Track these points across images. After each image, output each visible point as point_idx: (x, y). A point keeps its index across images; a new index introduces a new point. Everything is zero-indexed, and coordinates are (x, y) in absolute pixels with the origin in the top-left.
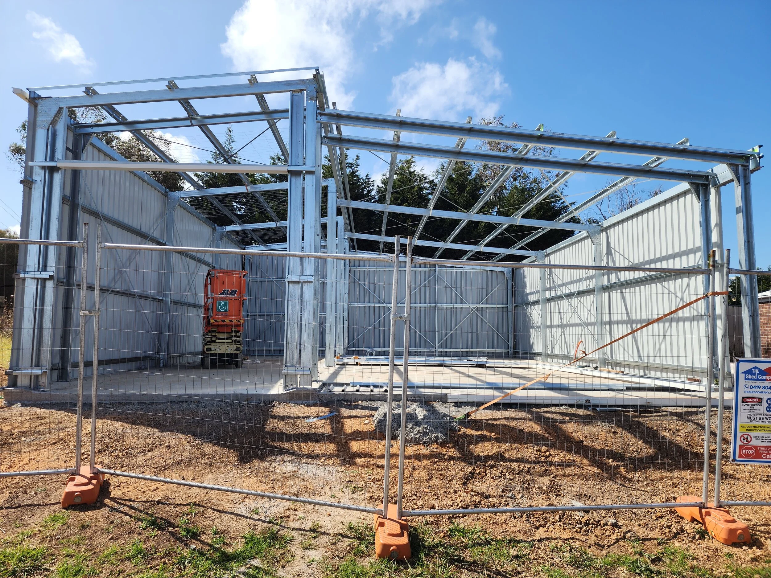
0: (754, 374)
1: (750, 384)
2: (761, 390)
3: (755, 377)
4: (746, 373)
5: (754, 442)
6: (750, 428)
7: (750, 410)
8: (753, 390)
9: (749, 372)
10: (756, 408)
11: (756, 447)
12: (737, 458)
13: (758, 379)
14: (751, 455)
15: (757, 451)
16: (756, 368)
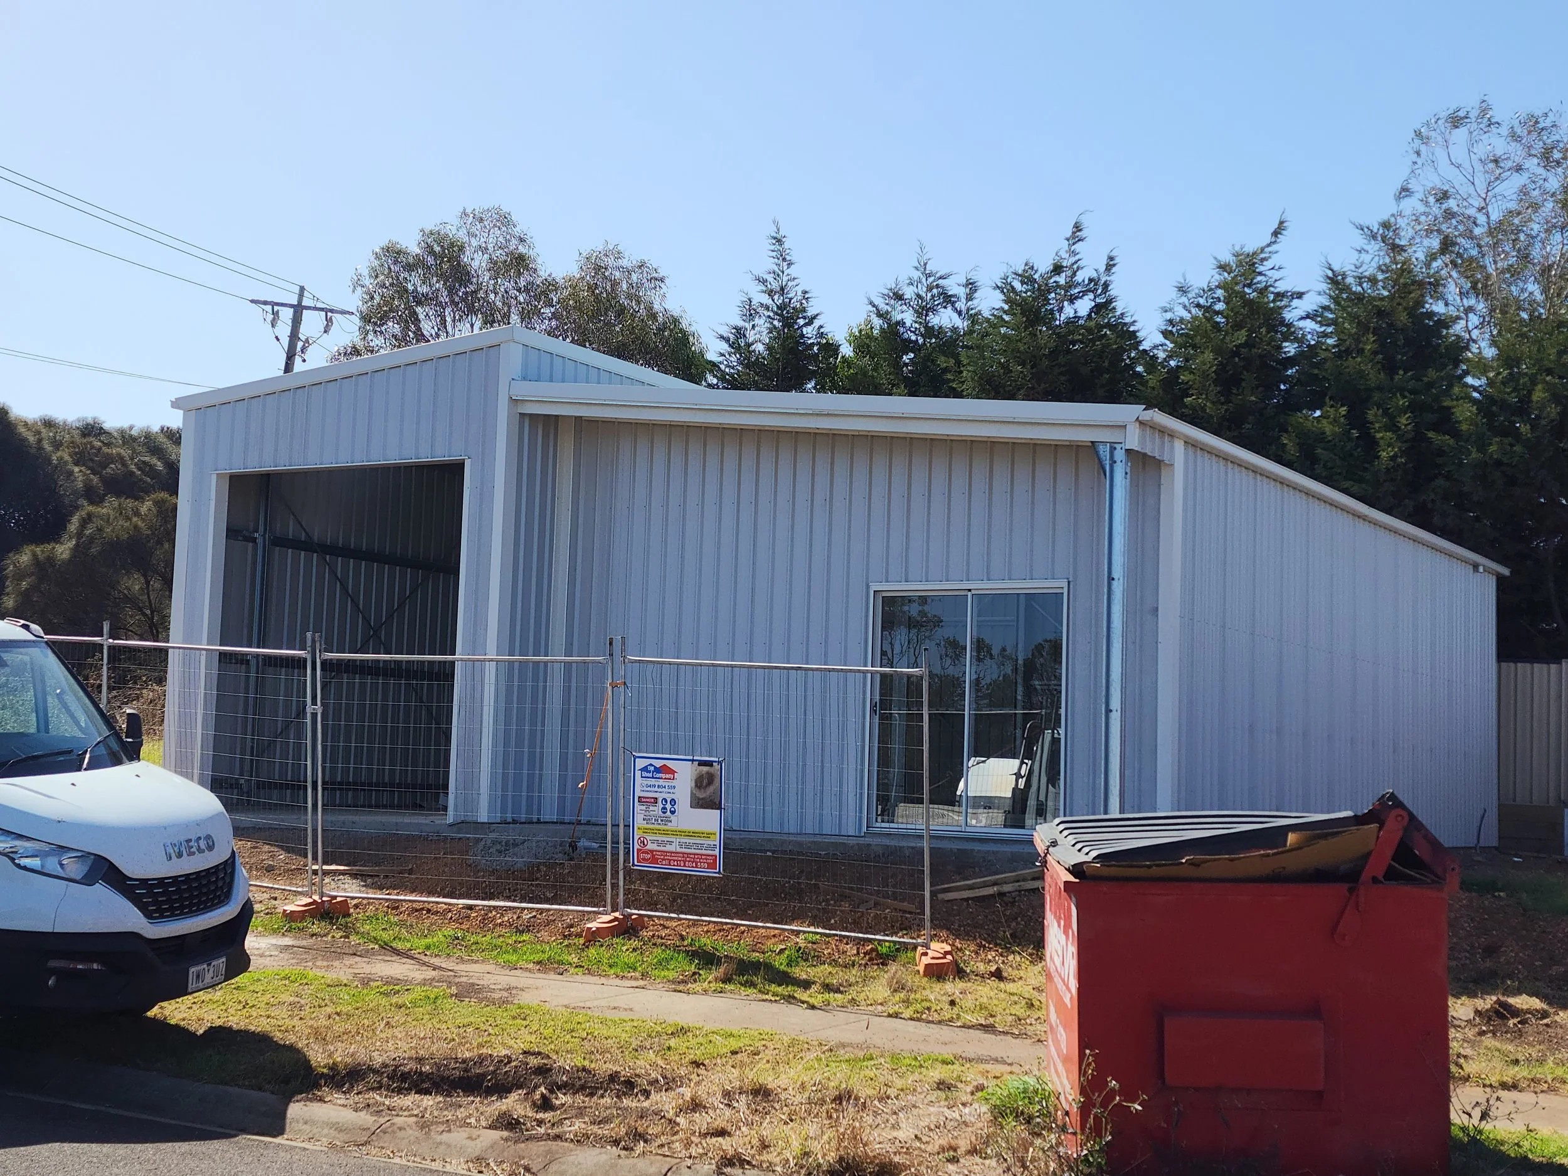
0: (650, 772)
1: (646, 783)
2: (656, 789)
3: (650, 775)
4: (642, 770)
5: (650, 846)
6: (646, 831)
7: (646, 811)
8: (649, 789)
9: (645, 769)
10: (651, 808)
11: (652, 851)
12: (636, 863)
13: (653, 777)
14: (647, 860)
15: (653, 856)
16: (651, 765)
